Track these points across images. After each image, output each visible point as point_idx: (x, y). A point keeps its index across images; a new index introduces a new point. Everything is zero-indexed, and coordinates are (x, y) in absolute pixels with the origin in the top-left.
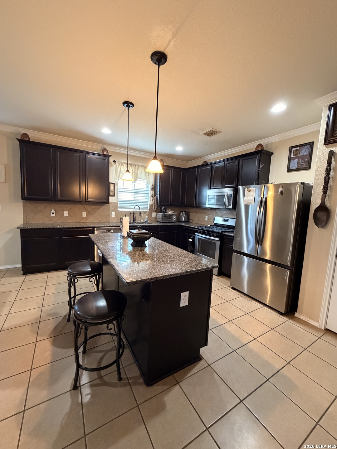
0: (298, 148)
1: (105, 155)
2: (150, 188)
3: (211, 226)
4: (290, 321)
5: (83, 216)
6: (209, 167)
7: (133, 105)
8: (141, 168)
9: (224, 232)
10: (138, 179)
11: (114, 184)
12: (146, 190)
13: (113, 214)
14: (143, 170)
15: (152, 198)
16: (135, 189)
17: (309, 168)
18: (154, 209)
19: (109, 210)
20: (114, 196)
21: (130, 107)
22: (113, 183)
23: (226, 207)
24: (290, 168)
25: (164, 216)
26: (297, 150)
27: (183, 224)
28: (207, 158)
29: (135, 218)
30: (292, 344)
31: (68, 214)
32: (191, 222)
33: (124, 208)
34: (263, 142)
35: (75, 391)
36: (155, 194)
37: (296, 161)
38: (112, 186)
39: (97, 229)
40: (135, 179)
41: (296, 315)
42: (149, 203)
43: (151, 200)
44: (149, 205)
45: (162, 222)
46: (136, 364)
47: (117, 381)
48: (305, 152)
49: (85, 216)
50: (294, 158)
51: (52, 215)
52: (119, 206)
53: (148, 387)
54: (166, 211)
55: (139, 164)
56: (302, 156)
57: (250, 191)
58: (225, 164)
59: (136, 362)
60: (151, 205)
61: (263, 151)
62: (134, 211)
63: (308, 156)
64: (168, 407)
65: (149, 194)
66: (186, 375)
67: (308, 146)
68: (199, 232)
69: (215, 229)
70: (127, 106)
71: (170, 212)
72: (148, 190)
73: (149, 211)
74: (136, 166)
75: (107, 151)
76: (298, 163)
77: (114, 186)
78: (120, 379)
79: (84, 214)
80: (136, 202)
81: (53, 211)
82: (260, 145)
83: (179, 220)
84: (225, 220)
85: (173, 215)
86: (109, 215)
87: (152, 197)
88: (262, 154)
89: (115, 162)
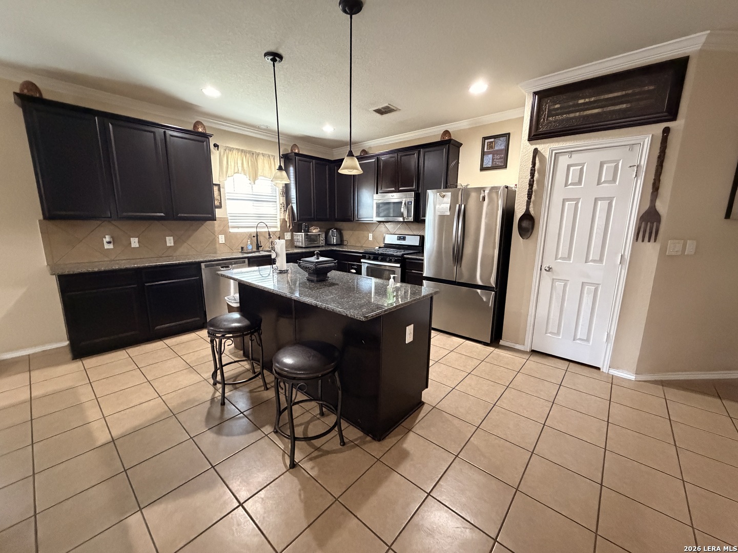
0: (492, 140)
1: (201, 133)
2: (278, 192)
3: (380, 248)
4: (496, 350)
5: (168, 245)
6: (374, 160)
7: (281, 58)
8: (262, 157)
9: (405, 254)
10: (259, 178)
11: (219, 185)
12: (271, 195)
13: (222, 239)
14: (265, 161)
15: (283, 210)
16: (254, 193)
17: (505, 166)
18: (289, 226)
19: (215, 232)
20: (220, 207)
21: (276, 60)
22: (216, 185)
23: (404, 219)
24: (484, 166)
25: (307, 236)
26: (492, 142)
27: (335, 248)
28: (367, 144)
29: (259, 243)
30: (506, 370)
31: (139, 242)
32: (345, 244)
33: (238, 227)
34: (450, 127)
35: (294, 469)
36: (288, 201)
37: (490, 156)
38: (216, 188)
39: (205, 265)
40: (255, 178)
41: (502, 342)
42: (279, 217)
43: (282, 212)
44: (279, 221)
45: (305, 248)
46: (353, 425)
47: (341, 447)
48: (500, 145)
49: (172, 244)
50: (489, 153)
51: (107, 246)
52: (230, 224)
53: (381, 442)
54: (308, 229)
55: (258, 151)
56: (497, 150)
57: (444, 196)
58: (399, 157)
59: (351, 424)
60: (284, 221)
61: (452, 142)
62: (257, 232)
63: (504, 152)
64: (411, 452)
65: (278, 202)
66: (415, 421)
67: (504, 138)
68: (367, 257)
69: (391, 251)
70: (271, 60)
71: (315, 231)
72: (274, 195)
73: (279, 230)
74: (253, 154)
75: (204, 127)
76: (493, 159)
77: (219, 190)
78: (343, 443)
79: (170, 242)
80: (259, 216)
81: (107, 239)
82: (446, 132)
83: (328, 243)
84: (399, 239)
85: (319, 234)
86: (214, 241)
87: (282, 208)
88: (451, 146)
89: (218, 146)
